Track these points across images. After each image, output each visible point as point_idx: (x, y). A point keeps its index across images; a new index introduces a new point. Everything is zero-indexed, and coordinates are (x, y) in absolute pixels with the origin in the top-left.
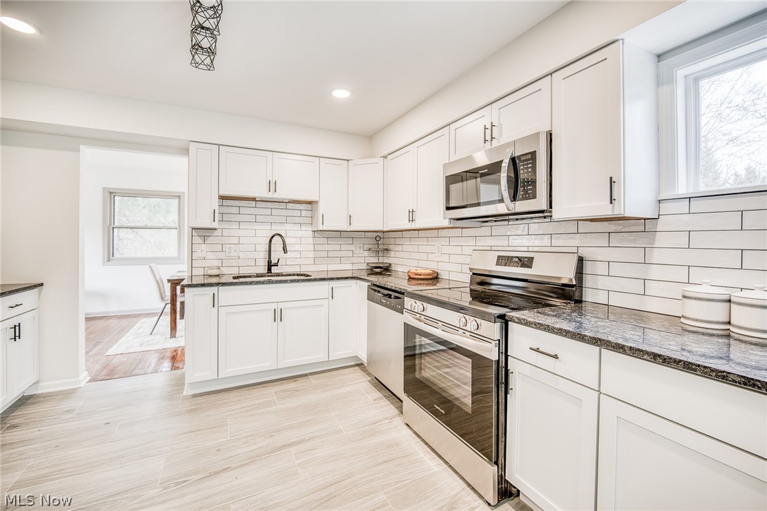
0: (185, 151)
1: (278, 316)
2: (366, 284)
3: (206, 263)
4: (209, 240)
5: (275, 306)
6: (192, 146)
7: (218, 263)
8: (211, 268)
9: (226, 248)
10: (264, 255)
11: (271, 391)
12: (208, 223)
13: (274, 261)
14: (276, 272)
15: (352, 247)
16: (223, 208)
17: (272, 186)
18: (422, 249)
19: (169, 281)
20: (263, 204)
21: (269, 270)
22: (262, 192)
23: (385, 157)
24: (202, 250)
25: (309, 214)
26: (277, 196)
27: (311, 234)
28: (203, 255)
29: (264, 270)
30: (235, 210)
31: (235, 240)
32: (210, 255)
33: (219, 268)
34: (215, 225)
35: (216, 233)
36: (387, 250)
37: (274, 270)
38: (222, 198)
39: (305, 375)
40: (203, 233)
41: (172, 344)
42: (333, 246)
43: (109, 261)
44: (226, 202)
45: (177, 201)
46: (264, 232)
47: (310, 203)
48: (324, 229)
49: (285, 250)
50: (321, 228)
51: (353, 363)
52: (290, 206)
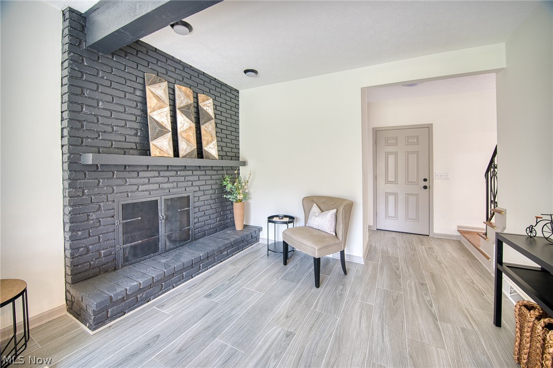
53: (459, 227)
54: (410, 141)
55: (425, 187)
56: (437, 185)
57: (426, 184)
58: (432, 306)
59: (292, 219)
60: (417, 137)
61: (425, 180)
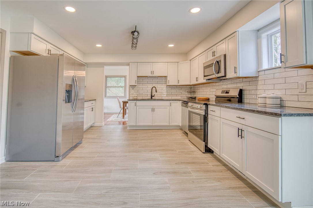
0: (128, 64)
1: (153, 110)
2: (181, 102)
3: (134, 95)
4: (134, 89)
5: (152, 107)
6: (130, 64)
7: (136, 95)
8: (134, 97)
9: (139, 91)
10: (150, 93)
11: (151, 131)
12: (134, 84)
13: (153, 95)
14: (154, 98)
15: (181, 91)
16: (138, 80)
17: (152, 72)
18: (205, 90)
19: (123, 102)
20: (150, 78)
21: (152, 98)
22: (149, 74)
23: (191, 60)
24: (132, 92)
25: (165, 80)
26: (154, 75)
27: (166, 87)
28: (133, 93)
29: (150, 98)
31: (142, 89)
32: (134, 93)
33: (137, 97)
34: (136, 84)
35: (136, 87)
36: (194, 92)
37: (153, 98)
38: (138, 77)
39: (162, 129)
40: (132, 87)
41: (123, 120)
42: (174, 91)
43: (105, 97)
44: (139, 78)
45: (124, 78)
46: (150, 86)
47: (165, 77)
48: (169, 85)
49: (156, 92)
50: (168, 84)
51: (179, 128)
52: (158, 78)
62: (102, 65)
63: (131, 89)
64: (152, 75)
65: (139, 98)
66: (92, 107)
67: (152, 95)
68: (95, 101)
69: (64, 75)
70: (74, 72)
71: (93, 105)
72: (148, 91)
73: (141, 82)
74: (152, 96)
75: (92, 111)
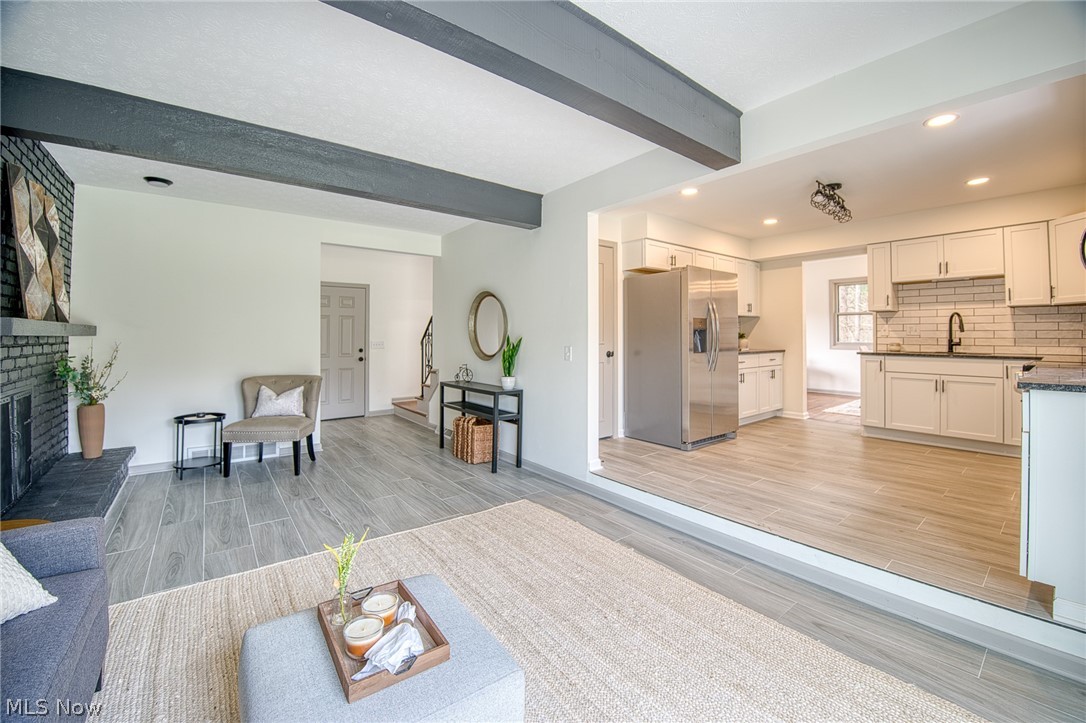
0: (864, 250)
1: (941, 387)
3: (889, 341)
4: (892, 321)
6: (869, 247)
7: (898, 341)
8: (892, 345)
9: (907, 327)
10: (946, 335)
12: (883, 306)
13: (956, 340)
16: (895, 293)
17: (944, 267)
20: (944, 284)
21: (951, 349)
22: (934, 275)
24: (885, 329)
26: (949, 276)
28: (887, 333)
29: (945, 349)
30: (916, 293)
31: (916, 320)
32: (892, 334)
35: (897, 315)
38: (896, 284)
40: (886, 314)
43: (835, 345)
44: (900, 288)
46: (945, 311)
47: (996, 277)
49: (962, 330)
50: (1008, 304)
53: (393, 400)
54: (345, 302)
55: (361, 359)
56: (373, 354)
57: (362, 355)
58: (329, 515)
59: (220, 417)
60: (353, 298)
61: (361, 350)
62: (795, 261)
63: (880, 321)
64: (942, 276)
65: (907, 349)
66: (771, 368)
67: (951, 340)
68: (781, 354)
69: (690, 291)
70: (709, 282)
71: (773, 363)
72: (940, 327)
73: (913, 300)
74: (951, 345)
75: (772, 377)
